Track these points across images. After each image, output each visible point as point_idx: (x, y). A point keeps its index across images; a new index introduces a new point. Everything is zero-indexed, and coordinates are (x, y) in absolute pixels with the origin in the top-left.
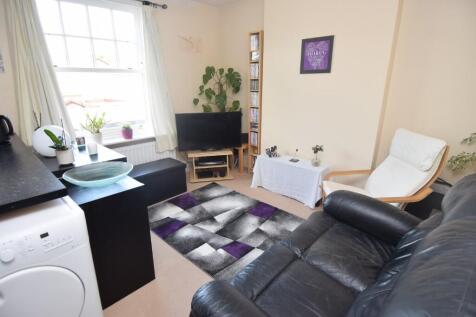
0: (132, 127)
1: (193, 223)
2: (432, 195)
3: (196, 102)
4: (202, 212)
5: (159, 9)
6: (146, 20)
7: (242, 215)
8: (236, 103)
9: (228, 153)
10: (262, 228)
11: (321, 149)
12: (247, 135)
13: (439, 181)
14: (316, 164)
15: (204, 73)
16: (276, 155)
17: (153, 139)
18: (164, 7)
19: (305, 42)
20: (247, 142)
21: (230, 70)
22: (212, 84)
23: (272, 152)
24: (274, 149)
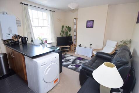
0: (47, 40)
1: (65, 62)
2: (115, 53)
3: (61, 34)
4: (66, 59)
5: (53, 12)
6: (51, 15)
7: (75, 60)
8: (70, 34)
9: (69, 46)
10: (81, 62)
11: (92, 45)
12: (73, 42)
13: (116, 50)
14: (91, 48)
15: (62, 27)
16: (81, 46)
17: (51, 43)
18: (54, 12)
19: (87, 21)
20: (73, 44)
21: (69, 26)
22: (64, 30)
23: (80, 46)
24: (80, 45)
